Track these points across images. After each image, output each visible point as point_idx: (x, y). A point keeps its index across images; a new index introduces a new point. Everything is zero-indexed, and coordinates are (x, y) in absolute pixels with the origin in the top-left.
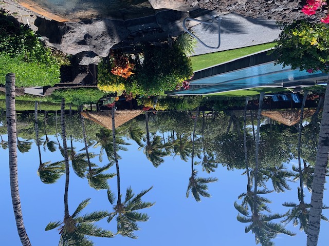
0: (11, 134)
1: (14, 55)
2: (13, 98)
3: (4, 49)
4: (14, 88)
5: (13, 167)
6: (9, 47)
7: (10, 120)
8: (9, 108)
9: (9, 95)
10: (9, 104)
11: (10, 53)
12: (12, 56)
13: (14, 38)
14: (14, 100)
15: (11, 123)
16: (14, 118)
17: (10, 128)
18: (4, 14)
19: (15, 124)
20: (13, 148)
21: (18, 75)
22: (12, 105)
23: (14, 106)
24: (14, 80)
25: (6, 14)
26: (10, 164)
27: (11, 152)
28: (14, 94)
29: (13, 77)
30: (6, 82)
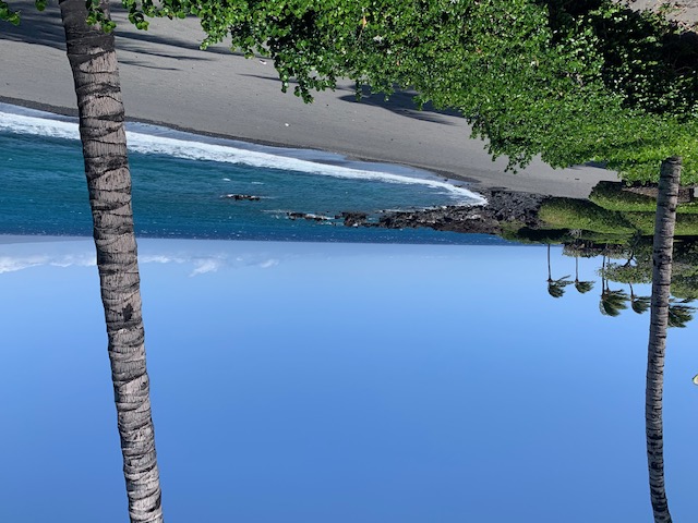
0: (658, 285)
1: (687, 116)
2: (672, 211)
3: (667, 107)
4: (676, 188)
5: (655, 356)
6: (678, 100)
7: (661, 257)
8: (661, 231)
9: (664, 204)
10: (661, 222)
11: (679, 113)
12: (683, 121)
13: (690, 79)
14: (674, 215)
15: (661, 264)
16: (670, 253)
17: (657, 273)
18: (675, 32)
19: (670, 266)
20: (660, 317)
21: (687, 160)
22: (668, 224)
23: (672, 228)
24: (679, 171)
25: (678, 32)
26: (649, 350)
27: (655, 325)
28: (674, 200)
29: (678, 164)
30: (662, 176)
